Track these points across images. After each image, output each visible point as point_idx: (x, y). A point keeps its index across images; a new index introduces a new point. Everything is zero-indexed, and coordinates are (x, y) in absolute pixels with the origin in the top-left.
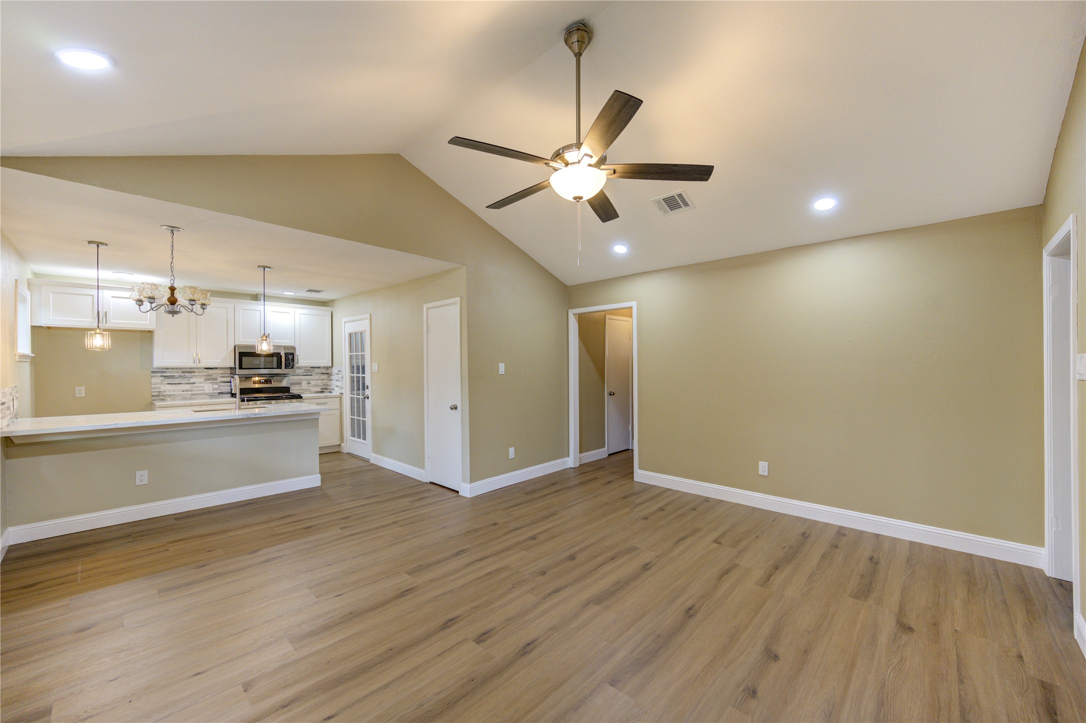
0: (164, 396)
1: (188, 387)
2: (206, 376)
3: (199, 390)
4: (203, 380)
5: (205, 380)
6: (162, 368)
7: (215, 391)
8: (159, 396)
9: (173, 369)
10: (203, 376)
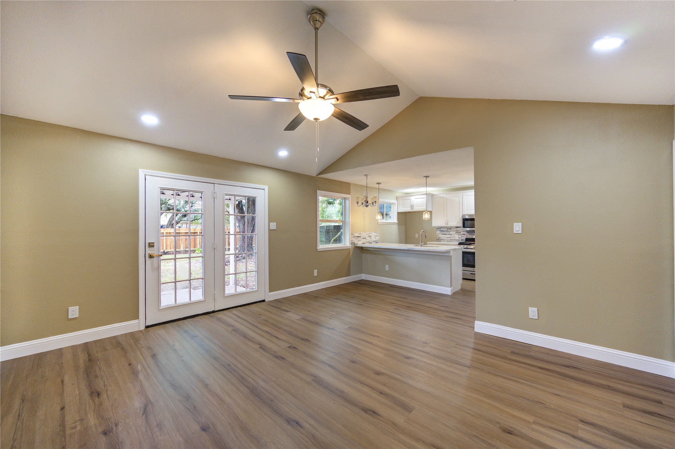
0: (441, 239)
1: (449, 236)
2: (456, 231)
3: (453, 238)
4: (455, 233)
5: (456, 233)
6: (440, 227)
7: (460, 239)
8: (438, 239)
9: (444, 227)
10: (455, 231)
